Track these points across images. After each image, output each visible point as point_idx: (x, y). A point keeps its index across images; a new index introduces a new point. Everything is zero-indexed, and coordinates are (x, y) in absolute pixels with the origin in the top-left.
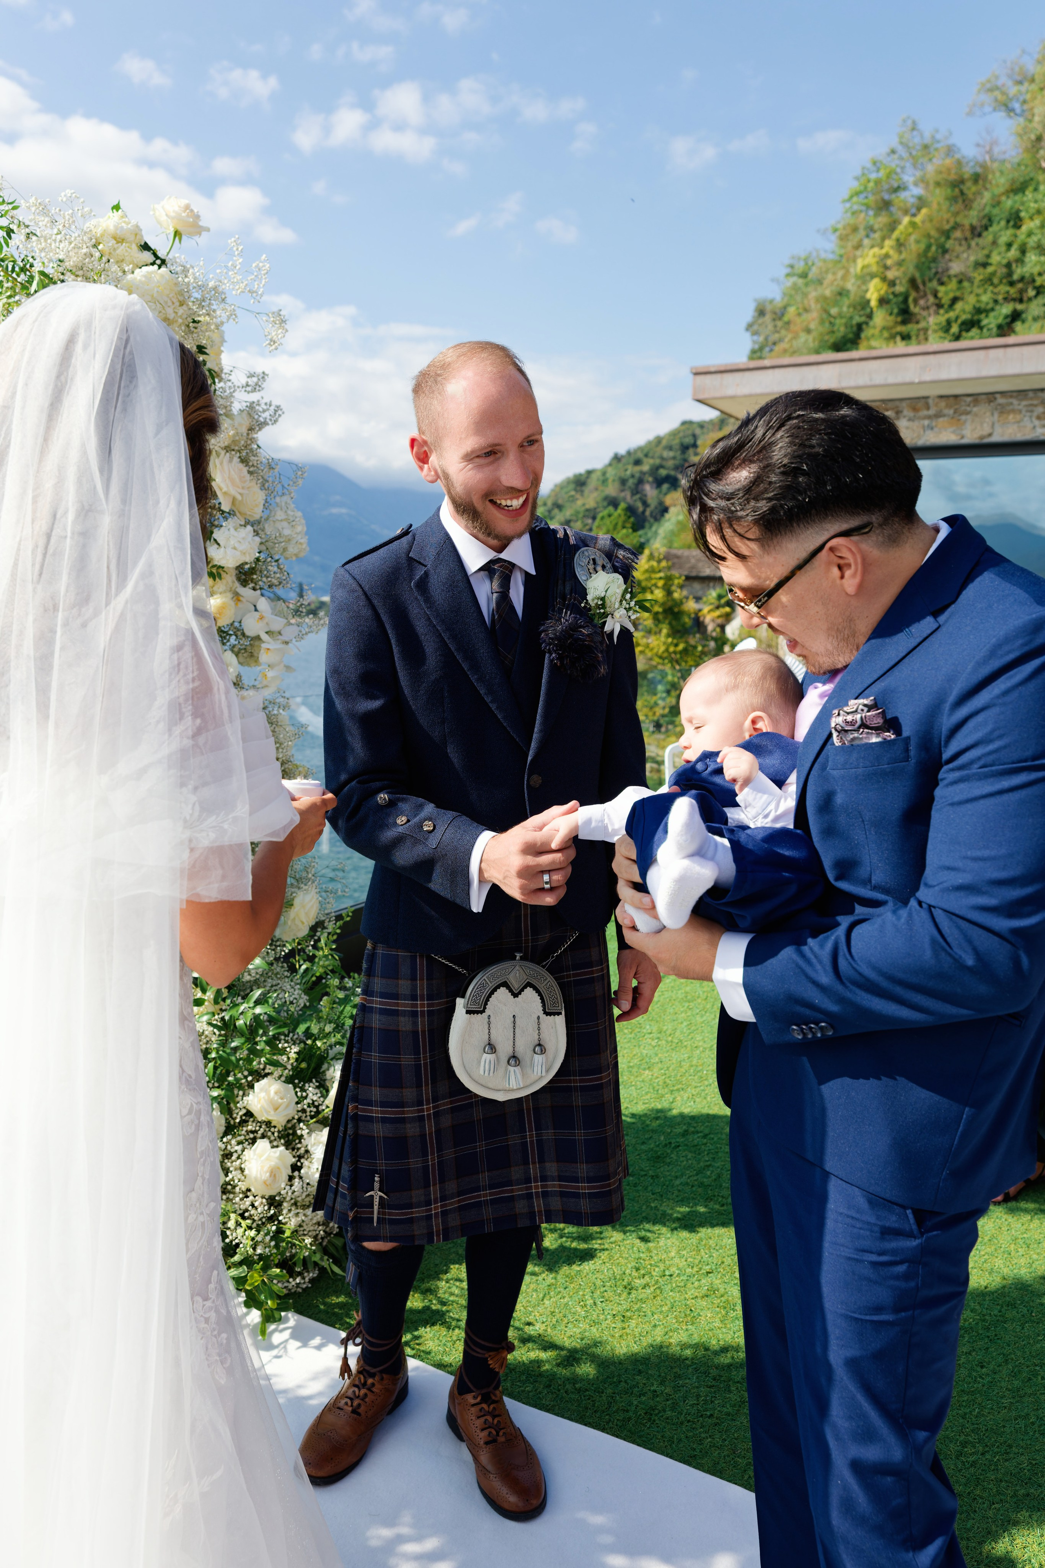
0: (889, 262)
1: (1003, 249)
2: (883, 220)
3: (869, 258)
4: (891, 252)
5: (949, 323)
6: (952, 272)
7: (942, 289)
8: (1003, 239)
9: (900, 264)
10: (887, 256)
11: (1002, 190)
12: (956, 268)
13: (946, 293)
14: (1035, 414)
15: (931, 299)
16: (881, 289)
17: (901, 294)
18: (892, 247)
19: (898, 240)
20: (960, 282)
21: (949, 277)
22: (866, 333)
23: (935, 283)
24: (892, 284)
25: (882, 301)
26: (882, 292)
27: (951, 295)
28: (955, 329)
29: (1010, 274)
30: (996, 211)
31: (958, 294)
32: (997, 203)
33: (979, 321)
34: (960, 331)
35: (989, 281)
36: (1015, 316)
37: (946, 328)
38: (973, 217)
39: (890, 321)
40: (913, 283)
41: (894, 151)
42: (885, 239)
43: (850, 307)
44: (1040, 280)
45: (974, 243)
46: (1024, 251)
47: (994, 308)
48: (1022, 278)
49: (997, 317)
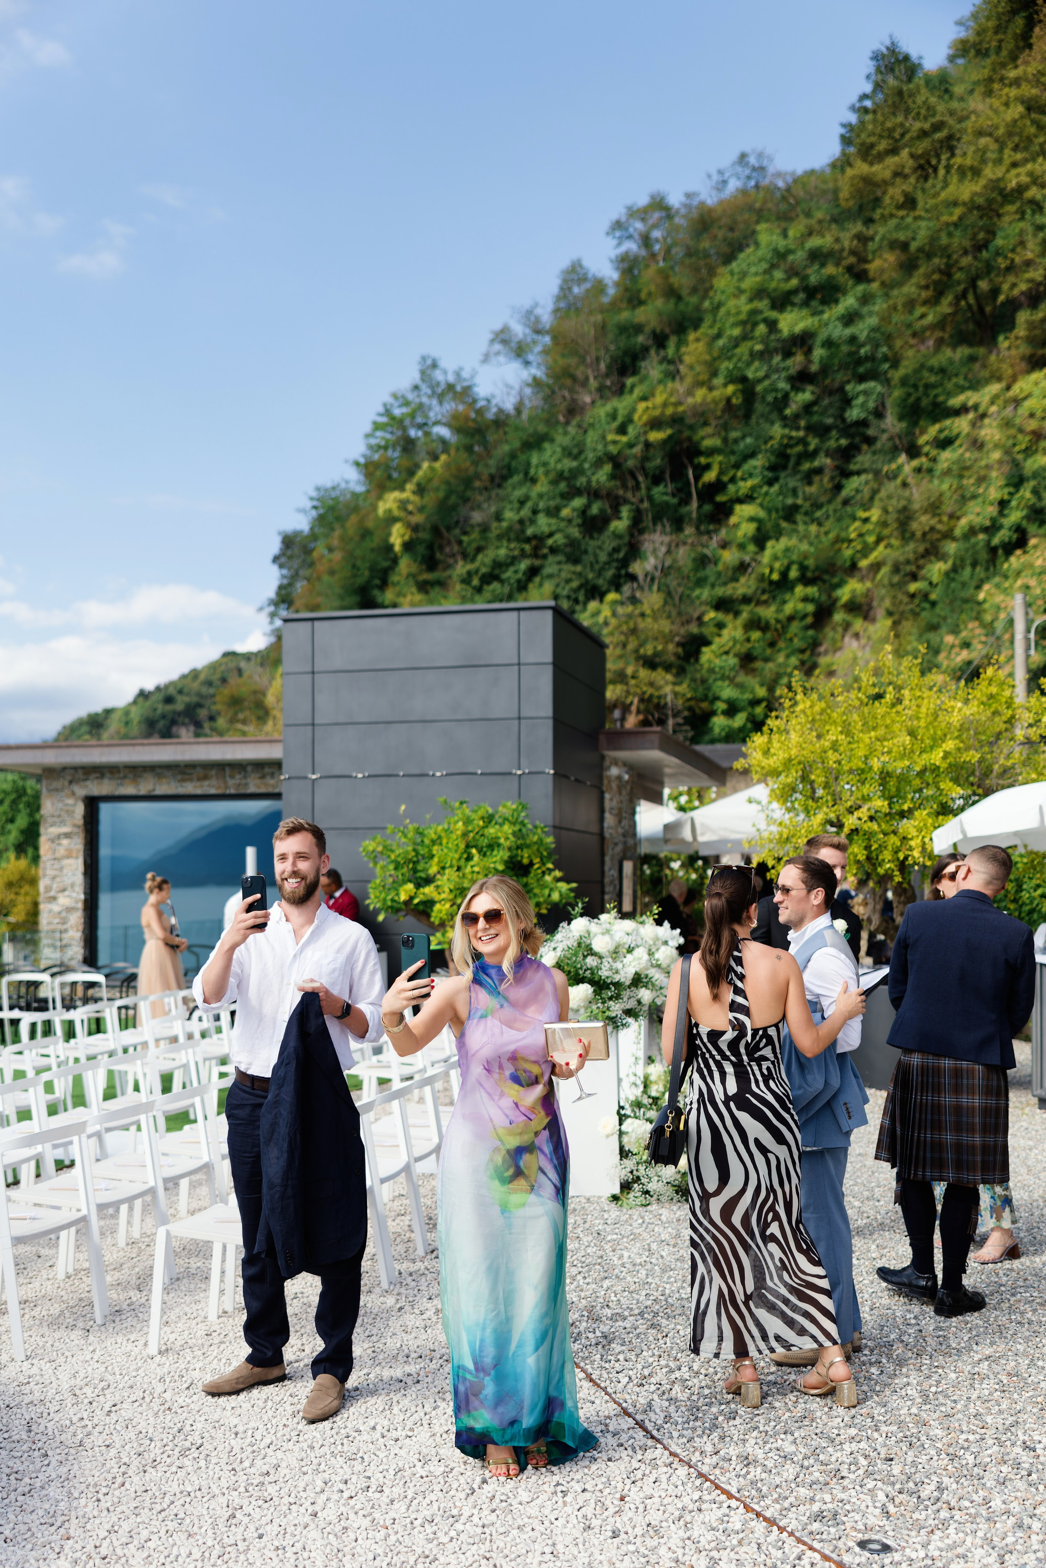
0: (410, 507)
1: (516, 505)
2: (406, 460)
3: (390, 502)
4: (412, 498)
5: (469, 574)
6: (474, 521)
7: (465, 539)
8: (519, 493)
9: (421, 509)
10: (408, 501)
11: (518, 443)
12: (477, 517)
13: (469, 543)
15: (456, 548)
16: (404, 534)
17: (425, 541)
18: (414, 493)
19: (419, 485)
20: (483, 531)
21: (472, 526)
22: (394, 578)
23: (457, 531)
24: (415, 528)
25: (408, 546)
26: (407, 538)
27: (474, 545)
28: (476, 582)
29: (523, 531)
30: (513, 463)
31: (482, 543)
32: (513, 457)
33: (499, 575)
35: (504, 536)
36: (533, 572)
37: (466, 580)
38: (492, 465)
39: (414, 568)
40: (436, 530)
41: (416, 388)
42: (405, 482)
43: (372, 550)
44: (550, 542)
45: (493, 493)
46: (535, 512)
47: (512, 563)
48: (535, 537)
49: (515, 572)
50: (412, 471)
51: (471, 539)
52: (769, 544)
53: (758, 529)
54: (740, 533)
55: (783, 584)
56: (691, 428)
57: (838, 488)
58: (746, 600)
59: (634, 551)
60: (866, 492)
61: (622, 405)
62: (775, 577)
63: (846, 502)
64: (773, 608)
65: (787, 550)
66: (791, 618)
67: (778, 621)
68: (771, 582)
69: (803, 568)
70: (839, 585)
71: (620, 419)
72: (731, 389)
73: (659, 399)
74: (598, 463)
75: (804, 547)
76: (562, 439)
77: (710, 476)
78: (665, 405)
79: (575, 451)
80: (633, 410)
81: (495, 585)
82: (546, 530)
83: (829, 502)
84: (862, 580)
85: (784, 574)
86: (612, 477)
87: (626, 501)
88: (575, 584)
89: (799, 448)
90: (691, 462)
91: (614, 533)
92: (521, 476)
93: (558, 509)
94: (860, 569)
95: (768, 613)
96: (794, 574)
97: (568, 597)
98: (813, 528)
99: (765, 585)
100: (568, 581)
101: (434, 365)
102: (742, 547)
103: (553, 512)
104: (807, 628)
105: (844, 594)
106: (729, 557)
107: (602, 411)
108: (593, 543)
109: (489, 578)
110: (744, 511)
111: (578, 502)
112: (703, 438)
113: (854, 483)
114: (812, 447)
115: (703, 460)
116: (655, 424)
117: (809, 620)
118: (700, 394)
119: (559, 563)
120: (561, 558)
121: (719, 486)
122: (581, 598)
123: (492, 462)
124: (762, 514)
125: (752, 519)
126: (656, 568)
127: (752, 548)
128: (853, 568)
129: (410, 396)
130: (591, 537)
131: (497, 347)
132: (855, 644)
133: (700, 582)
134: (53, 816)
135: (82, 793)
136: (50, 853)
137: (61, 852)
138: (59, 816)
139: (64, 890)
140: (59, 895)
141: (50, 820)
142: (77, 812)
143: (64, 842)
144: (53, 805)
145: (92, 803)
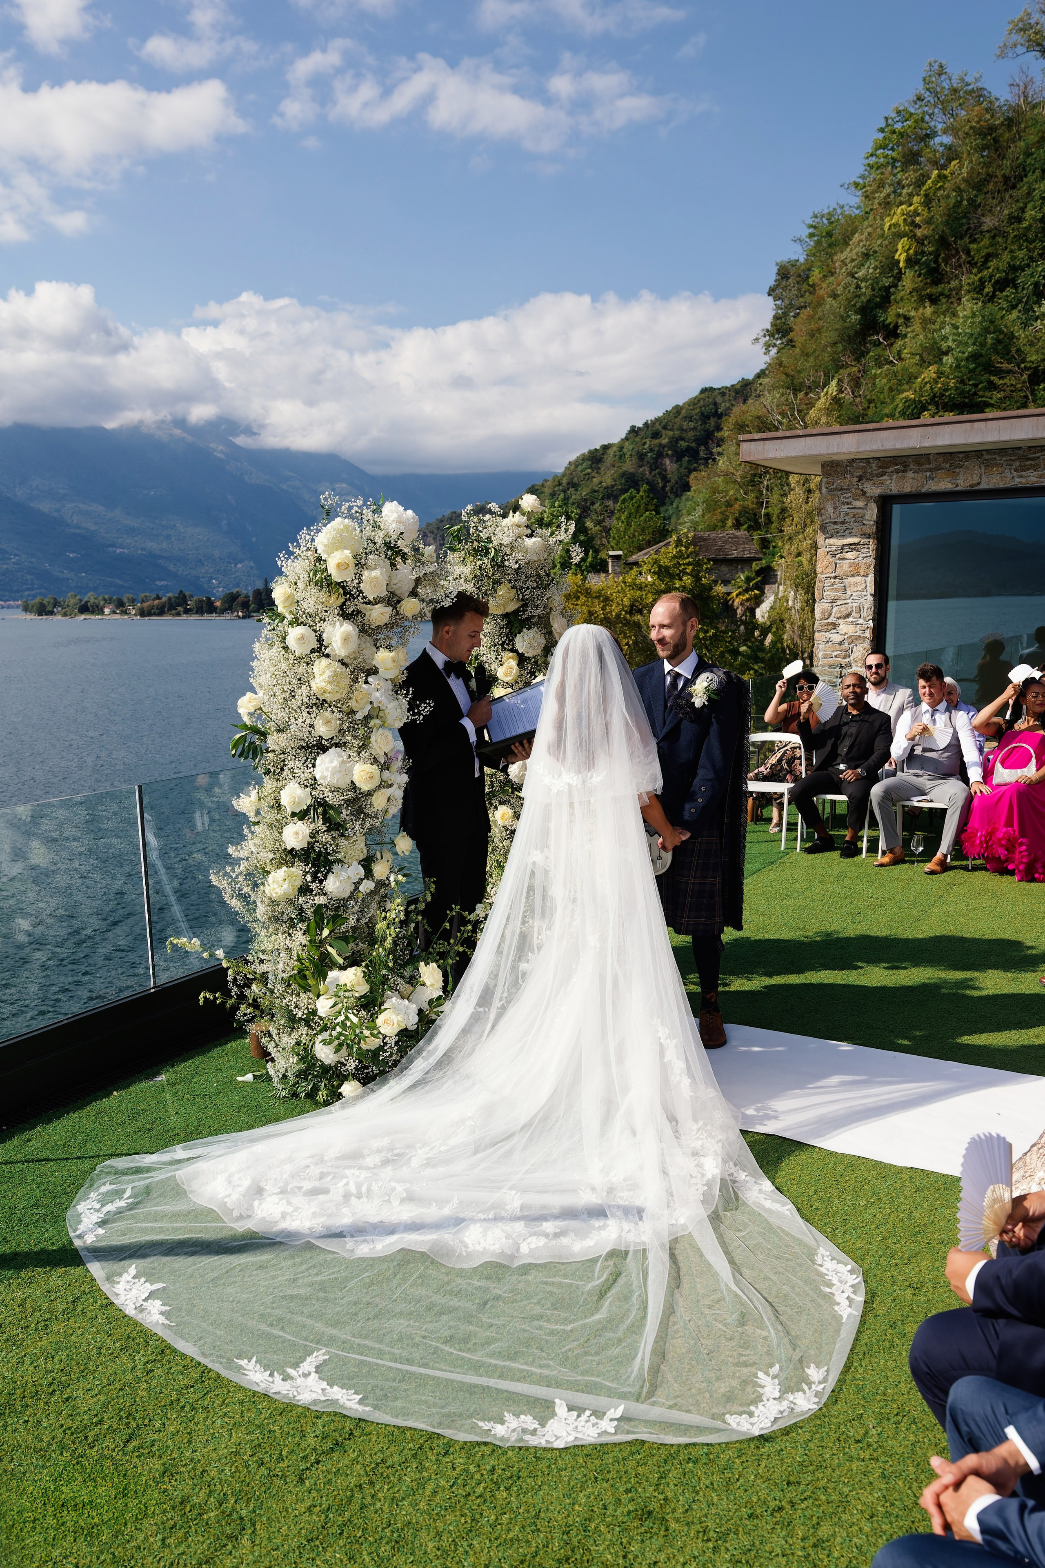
0: (917, 220)
2: (910, 174)
3: (896, 217)
4: (920, 209)
5: (982, 282)
6: (984, 229)
7: (973, 246)
9: (929, 221)
10: (916, 213)
11: (1034, 139)
12: (988, 223)
13: (978, 251)
14: (1014, 467)
15: (962, 258)
16: (909, 249)
17: (930, 254)
18: (921, 204)
19: (926, 196)
20: (994, 237)
21: (981, 232)
22: (895, 295)
23: (967, 239)
24: (920, 242)
25: (910, 262)
26: (911, 251)
27: (984, 252)
28: (988, 289)
30: (1029, 161)
31: (990, 250)
32: (1029, 153)
33: (1013, 280)
34: (994, 292)
35: (1021, 238)
37: (979, 288)
38: (1005, 168)
39: (919, 283)
40: (943, 242)
41: (918, 99)
42: (911, 195)
43: (876, 268)
45: (1007, 196)
47: (1028, 266)
49: (1032, 275)
50: (919, 183)
51: (979, 248)
81: (1009, 291)
101: (940, 72)
123: (1006, 163)
129: (913, 108)
131: (1018, 38)
134: (835, 523)
135: (872, 490)
136: (830, 569)
137: (845, 566)
138: (843, 523)
139: (848, 616)
140: (841, 621)
141: (831, 528)
142: (867, 517)
143: (849, 555)
144: (835, 508)
145: (885, 503)
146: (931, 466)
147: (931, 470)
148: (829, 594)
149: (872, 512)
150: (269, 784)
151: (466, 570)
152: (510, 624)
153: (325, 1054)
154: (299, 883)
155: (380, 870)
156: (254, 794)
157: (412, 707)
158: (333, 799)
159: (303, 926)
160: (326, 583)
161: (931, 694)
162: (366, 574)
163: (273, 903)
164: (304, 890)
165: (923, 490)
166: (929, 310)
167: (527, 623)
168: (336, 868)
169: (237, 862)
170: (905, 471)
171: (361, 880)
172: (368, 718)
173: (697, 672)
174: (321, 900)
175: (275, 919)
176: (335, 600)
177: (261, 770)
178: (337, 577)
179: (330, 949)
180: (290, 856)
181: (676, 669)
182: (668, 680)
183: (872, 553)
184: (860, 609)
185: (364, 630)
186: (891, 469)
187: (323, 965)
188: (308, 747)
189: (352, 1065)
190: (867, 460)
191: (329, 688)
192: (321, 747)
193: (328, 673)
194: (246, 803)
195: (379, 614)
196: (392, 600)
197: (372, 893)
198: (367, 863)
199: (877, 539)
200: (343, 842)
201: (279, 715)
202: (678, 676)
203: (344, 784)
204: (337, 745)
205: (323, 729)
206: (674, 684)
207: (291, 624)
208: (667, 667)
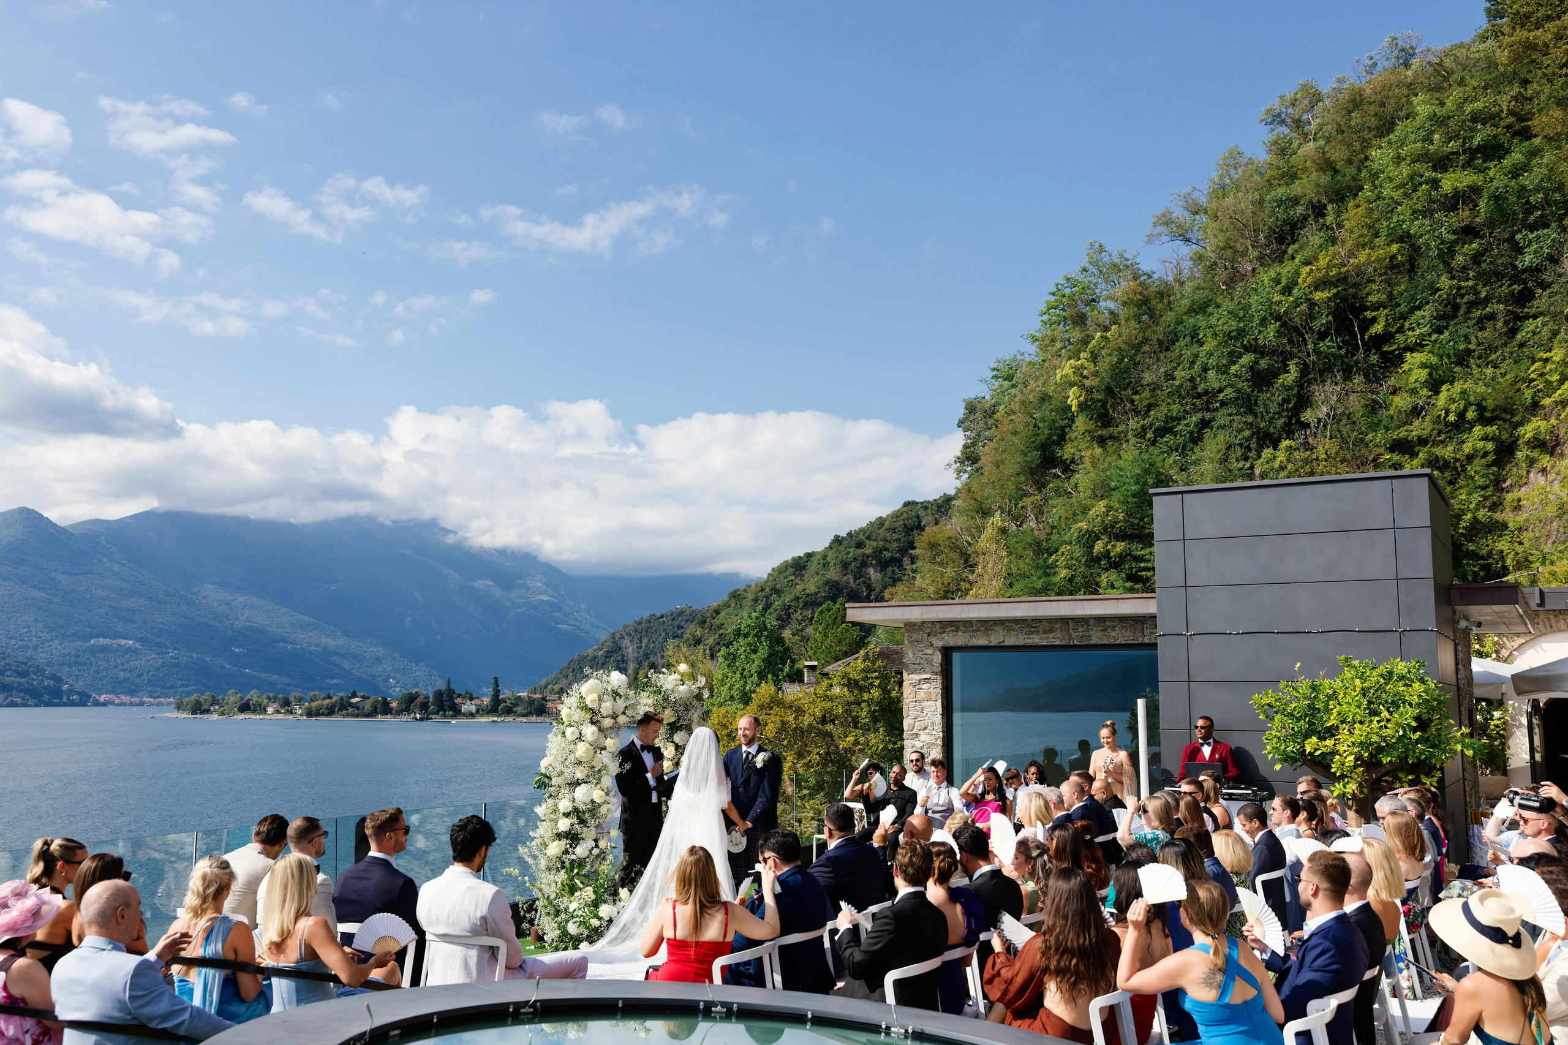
0: (1085, 372)
1: (1186, 364)
2: (1077, 335)
3: (1066, 369)
4: (1086, 364)
5: (1145, 428)
6: (1145, 383)
7: (1135, 397)
8: (1187, 354)
9: (1095, 374)
10: (1083, 367)
11: (1184, 310)
12: (1148, 378)
13: (1141, 401)
15: (1128, 406)
16: (1080, 396)
17: (1099, 401)
18: (1086, 359)
19: (1092, 353)
20: (1154, 390)
21: (1143, 386)
22: (1071, 435)
23: (1129, 391)
24: (1090, 391)
25: (1082, 407)
26: (1082, 398)
27: (1145, 403)
28: (1149, 435)
29: (1195, 387)
30: (1180, 328)
31: (1152, 401)
32: (1179, 322)
33: (1172, 428)
34: (1155, 437)
35: (1176, 393)
36: (1205, 424)
37: (1141, 434)
38: (1160, 333)
39: (1091, 426)
40: (1109, 391)
41: (1085, 270)
42: (1079, 351)
43: (1052, 410)
44: (1221, 395)
45: (1162, 356)
46: (1205, 370)
47: (1184, 418)
48: (1206, 393)
49: (1187, 425)
50: (1085, 341)
51: (1142, 399)
52: (1444, 387)
53: (1430, 374)
54: (1412, 379)
55: (1460, 426)
56: (1355, 285)
57: (1513, 332)
58: (1423, 441)
59: (1304, 401)
60: (1546, 332)
61: (1286, 270)
62: (1452, 418)
63: (1522, 345)
64: (1450, 448)
65: (1463, 392)
66: (1470, 458)
67: (1457, 460)
68: (1447, 424)
69: (1481, 408)
70: (1520, 424)
71: (1284, 282)
72: (1395, 247)
73: (1322, 262)
74: (1263, 322)
75: (1481, 389)
76: (1227, 305)
77: (1378, 328)
78: (1329, 267)
79: (1241, 313)
80: (1297, 273)
81: (1168, 437)
82: (1217, 386)
83: (1505, 345)
84: (1546, 418)
85: (1461, 415)
86: (1279, 334)
87: (1292, 356)
88: (1247, 433)
89: (1471, 297)
90: (1356, 316)
91: (1283, 385)
92: (1188, 339)
93: (1227, 367)
94: (1544, 407)
95: (1447, 452)
96: (1471, 415)
97: (1241, 445)
98: (1489, 371)
99: (1442, 427)
100: (1239, 431)
101: (1102, 249)
102: (1414, 392)
103: (1223, 370)
104: (1489, 466)
105: (1527, 431)
106: (1402, 402)
107: (1266, 277)
108: (1262, 396)
109: (1162, 432)
110: (1413, 359)
111: (1247, 359)
112: (1368, 294)
113: (1530, 325)
114: (1483, 295)
115: (1369, 314)
116: (1320, 284)
117: (1491, 458)
118: (1363, 256)
119: (1230, 415)
120: (1232, 410)
121: (1386, 337)
122: (1253, 446)
123: (1160, 329)
124: (1434, 360)
125: (1424, 366)
126: (1328, 415)
127: (1425, 392)
128: (1535, 407)
129: (1081, 277)
130: (1261, 391)
131: (1162, 229)
132: (1541, 480)
133: (1374, 427)
134: (914, 664)
135: (939, 643)
136: (913, 695)
137: (922, 695)
138: (919, 664)
139: (925, 728)
140: (921, 732)
141: (912, 667)
142: (935, 661)
143: (924, 686)
144: (914, 654)
145: (947, 652)
146: (974, 628)
147: (973, 631)
148: (913, 713)
149: (938, 658)
150: (550, 802)
151: (650, 701)
152: (671, 729)
153: (572, 929)
154: (563, 849)
155: (602, 844)
156: (544, 806)
157: (621, 765)
158: (582, 807)
159: (564, 871)
160: (585, 708)
161: (937, 776)
162: (603, 705)
163: (549, 859)
164: (566, 852)
165: (970, 644)
166: (1098, 451)
167: (680, 728)
168: (582, 842)
169: (533, 839)
170: (957, 631)
171: (593, 848)
172: (600, 770)
173: (758, 752)
174: (573, 857)
175: (549, 869)
176: (589, 716)
177: (547, 795)
178: (590, 706)
179: (577, 881)
180: (559, 836)
181: (749, 750)
182: (744, 755)
183: (939, 685)
184: (933, 724)
185: (600, 730)
186: (948, 629)
187: (572, 889)
188: (569, 784)
189: (586, 933)
190: (933, 623)
191: (584, 755)
192: (577, 783)
193: (584, 748)
194: (540, 810)
195: (608, 722)
196: (614, 716)
197: (598, 856)
198: (596, 840)
199: (943, 676)
200: (585, 829)
201: (559, 768)
202: (749, 753)
203: (588, 800)
204: (585, 782)
205: (580, 774)
206: (747, 757)
207: (567, 726)
208: (744, 748)
